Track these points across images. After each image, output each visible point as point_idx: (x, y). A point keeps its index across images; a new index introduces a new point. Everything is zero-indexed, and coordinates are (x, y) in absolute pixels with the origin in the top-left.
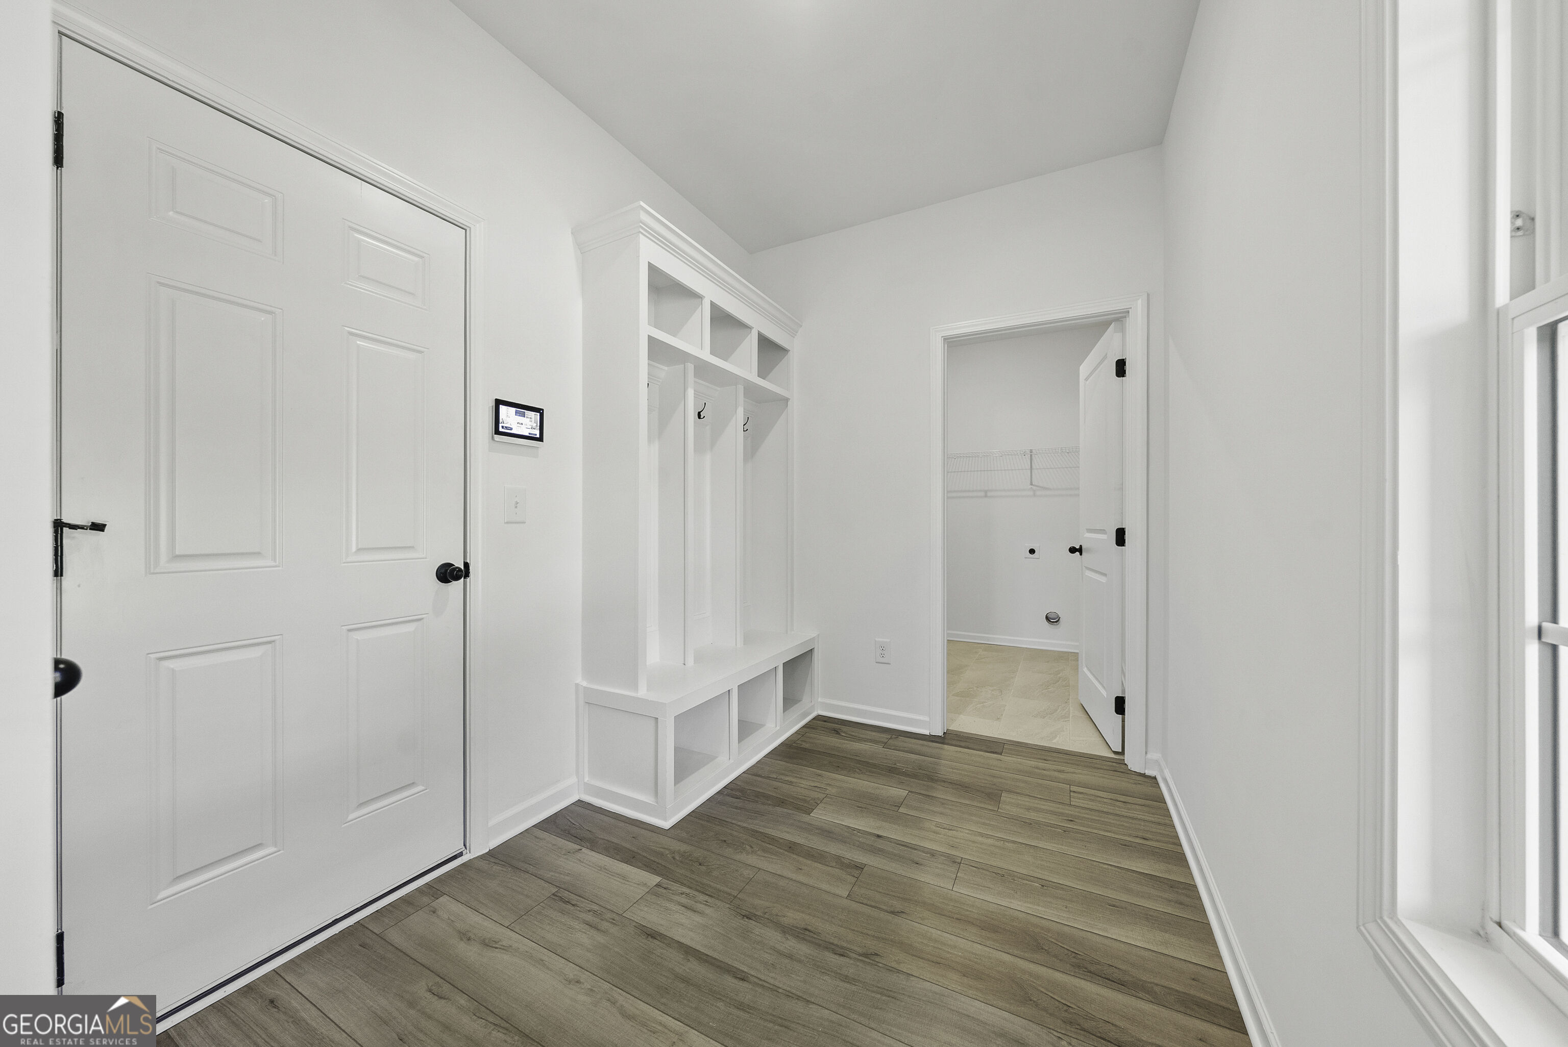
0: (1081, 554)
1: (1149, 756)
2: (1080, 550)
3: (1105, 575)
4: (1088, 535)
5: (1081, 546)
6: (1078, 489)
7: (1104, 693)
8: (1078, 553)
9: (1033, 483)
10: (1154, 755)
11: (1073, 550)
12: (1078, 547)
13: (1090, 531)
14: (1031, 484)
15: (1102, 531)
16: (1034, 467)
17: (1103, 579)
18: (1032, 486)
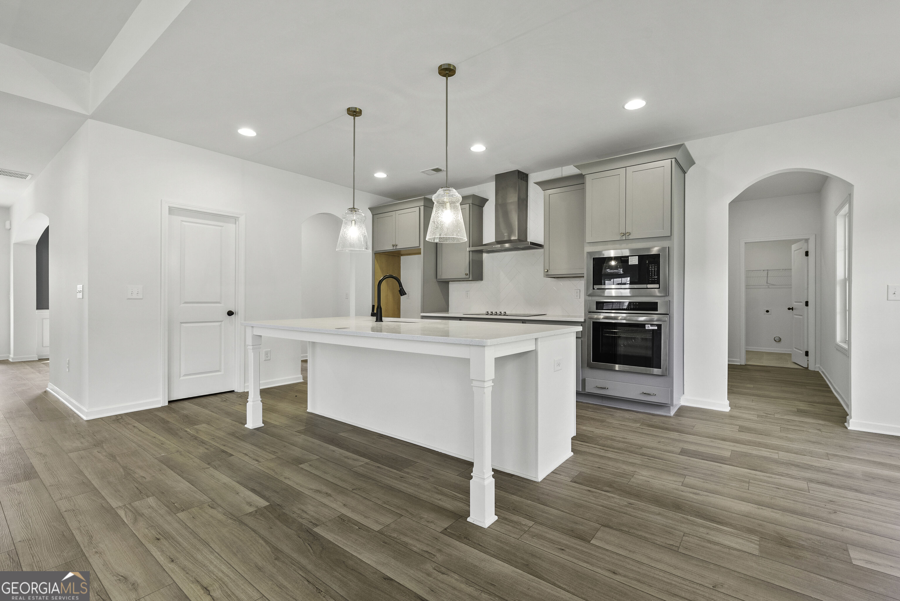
0: (793, 310)
1: (816, 366)
2: (792, 309)
3: (802, 316)
4: (795, 304)
5: (792, 308)
6: (791, 285)
7: (802, 352)
8: (791, 310)
9: (768, 283)
10: (817, 365)
11: (789, 309)
12: (791, 308)
13: (796, 302)
14: (767, 283)
15: (801, 302)
16: (768, 276)
17: (801, 317)
18: (768, 284)
